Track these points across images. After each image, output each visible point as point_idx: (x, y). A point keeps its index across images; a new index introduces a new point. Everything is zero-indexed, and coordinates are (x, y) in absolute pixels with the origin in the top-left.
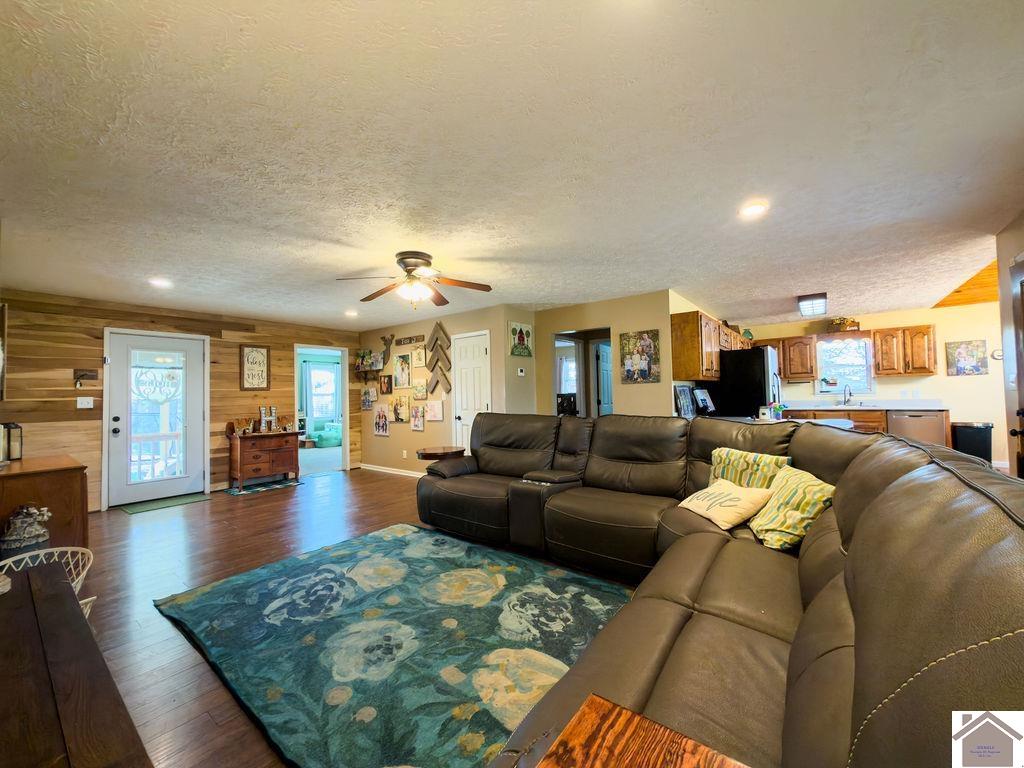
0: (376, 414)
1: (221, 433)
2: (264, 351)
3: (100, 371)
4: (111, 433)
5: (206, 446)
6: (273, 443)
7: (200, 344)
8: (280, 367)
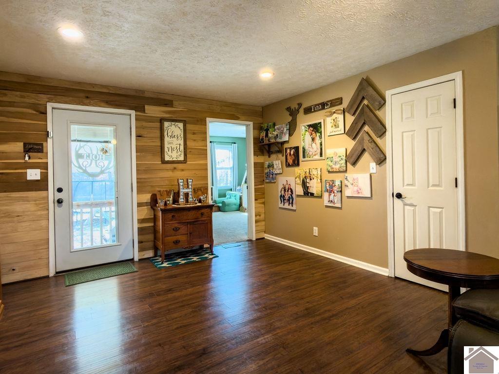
0: (280, 187)
1: (146, 204)
2: (181, 125)
3: (44, 144)
4: (56, 204)
5: (134, 216)
6: (191, 216)
7: (127, 118)
8: (195, 140)
